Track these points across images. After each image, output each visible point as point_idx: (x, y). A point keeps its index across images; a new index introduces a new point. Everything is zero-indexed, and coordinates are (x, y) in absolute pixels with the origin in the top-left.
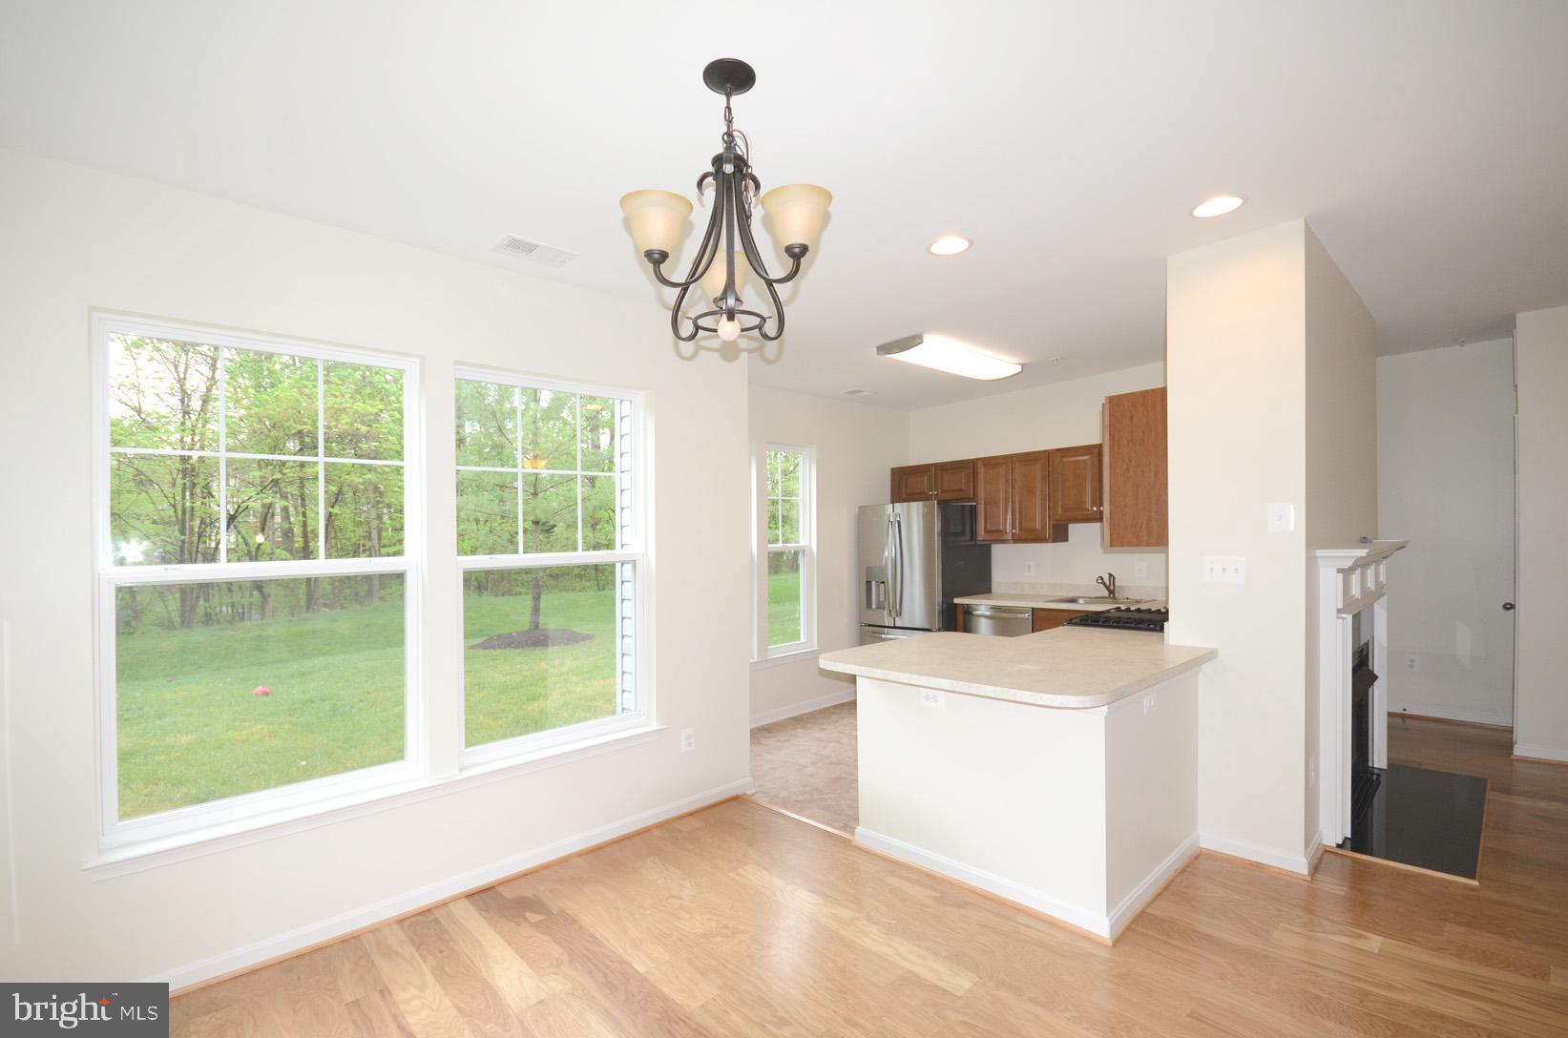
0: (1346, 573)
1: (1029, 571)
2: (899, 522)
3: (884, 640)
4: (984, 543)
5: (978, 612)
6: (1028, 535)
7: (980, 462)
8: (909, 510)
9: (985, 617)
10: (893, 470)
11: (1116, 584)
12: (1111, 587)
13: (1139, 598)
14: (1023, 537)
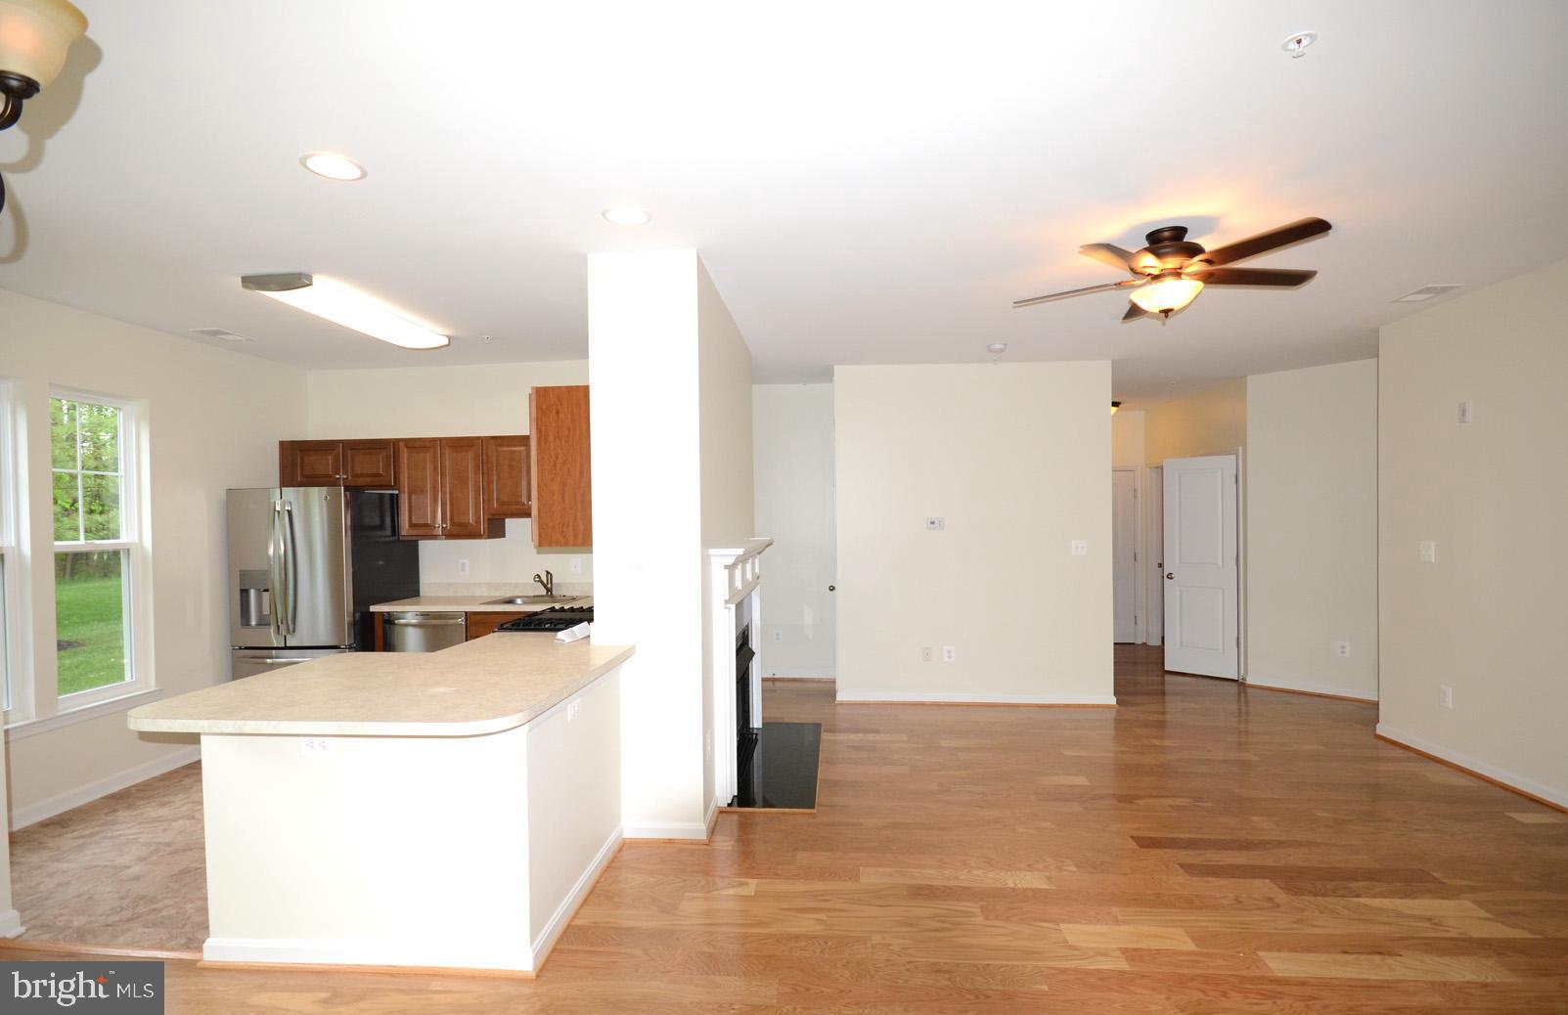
0: (731, 568)
1: (463, 570)
2: (290, 512)
3: (272, 667)
4: (410, 538)
5: (402, 621)
6: (460, 531)
7: (401, 444)
8: (306, 497)
9: (414, 625)
10: (282, 444)
11: (554, 581)
12: (547, 583)
13: (574, 594)
14: (455, 532)
